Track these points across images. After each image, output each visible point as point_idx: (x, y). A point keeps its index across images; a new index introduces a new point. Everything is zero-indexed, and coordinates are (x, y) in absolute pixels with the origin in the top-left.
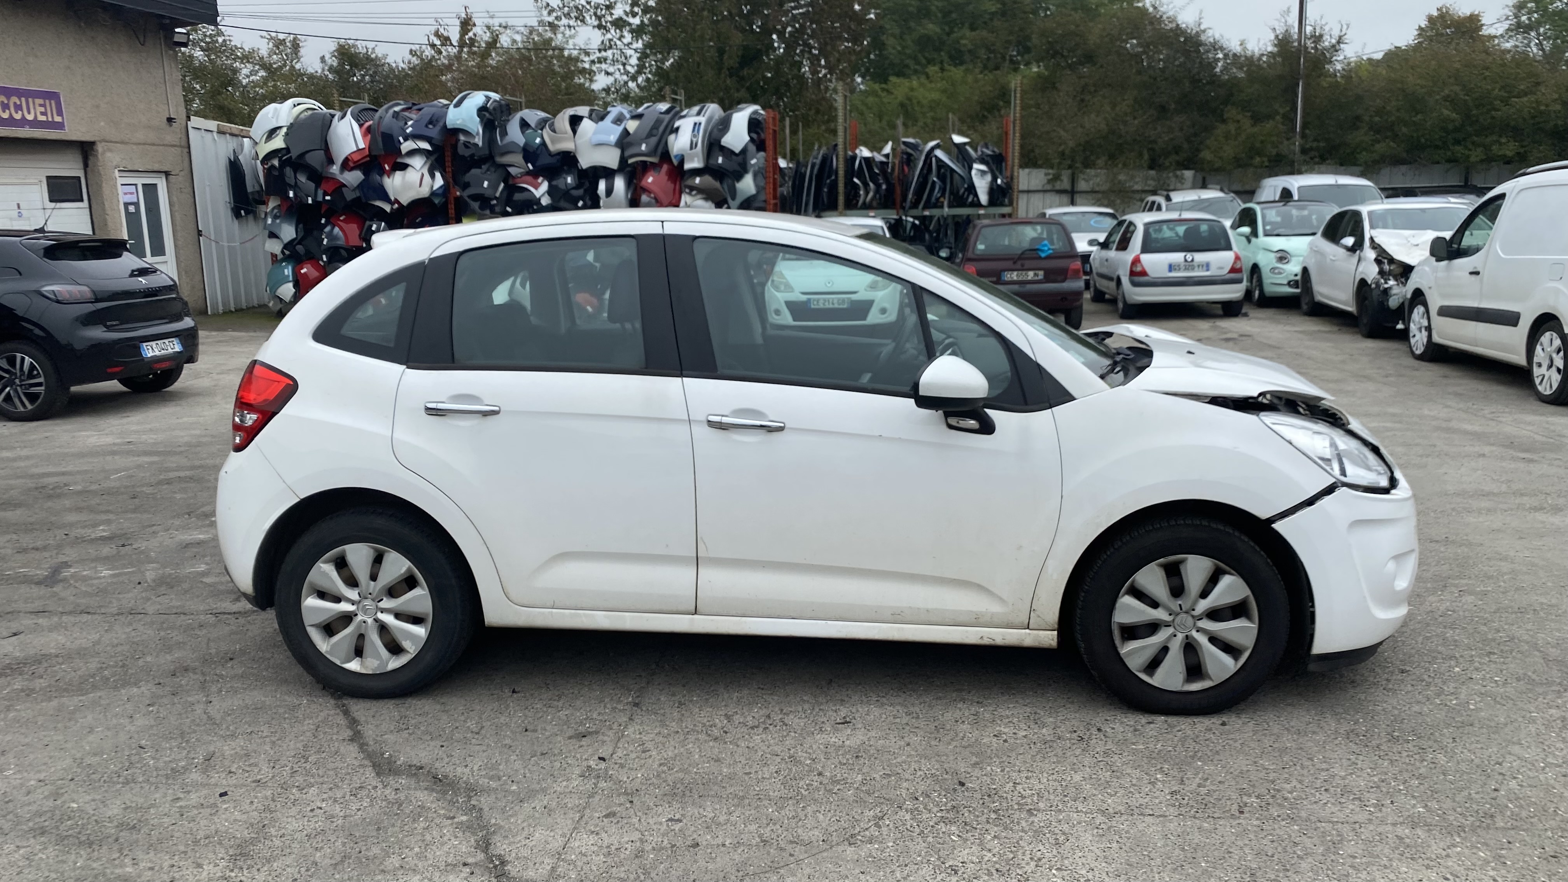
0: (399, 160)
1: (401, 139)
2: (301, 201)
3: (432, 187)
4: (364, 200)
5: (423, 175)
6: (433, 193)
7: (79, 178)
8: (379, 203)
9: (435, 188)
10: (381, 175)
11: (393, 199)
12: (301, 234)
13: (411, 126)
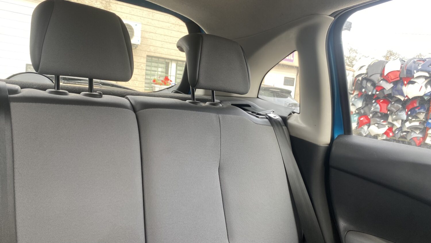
0: (412, 80)
1: (415, 71)
2: (366, 93)
3: (425, 92)
4: (392, 95)
5: (422, 87)
6: (425, 95)
7: (294, 79)
8: (399, 97)
9: (426, 93)
10: (402, 85)
11: (405, 95)
12: (364, 105)
13: (421, 66)
